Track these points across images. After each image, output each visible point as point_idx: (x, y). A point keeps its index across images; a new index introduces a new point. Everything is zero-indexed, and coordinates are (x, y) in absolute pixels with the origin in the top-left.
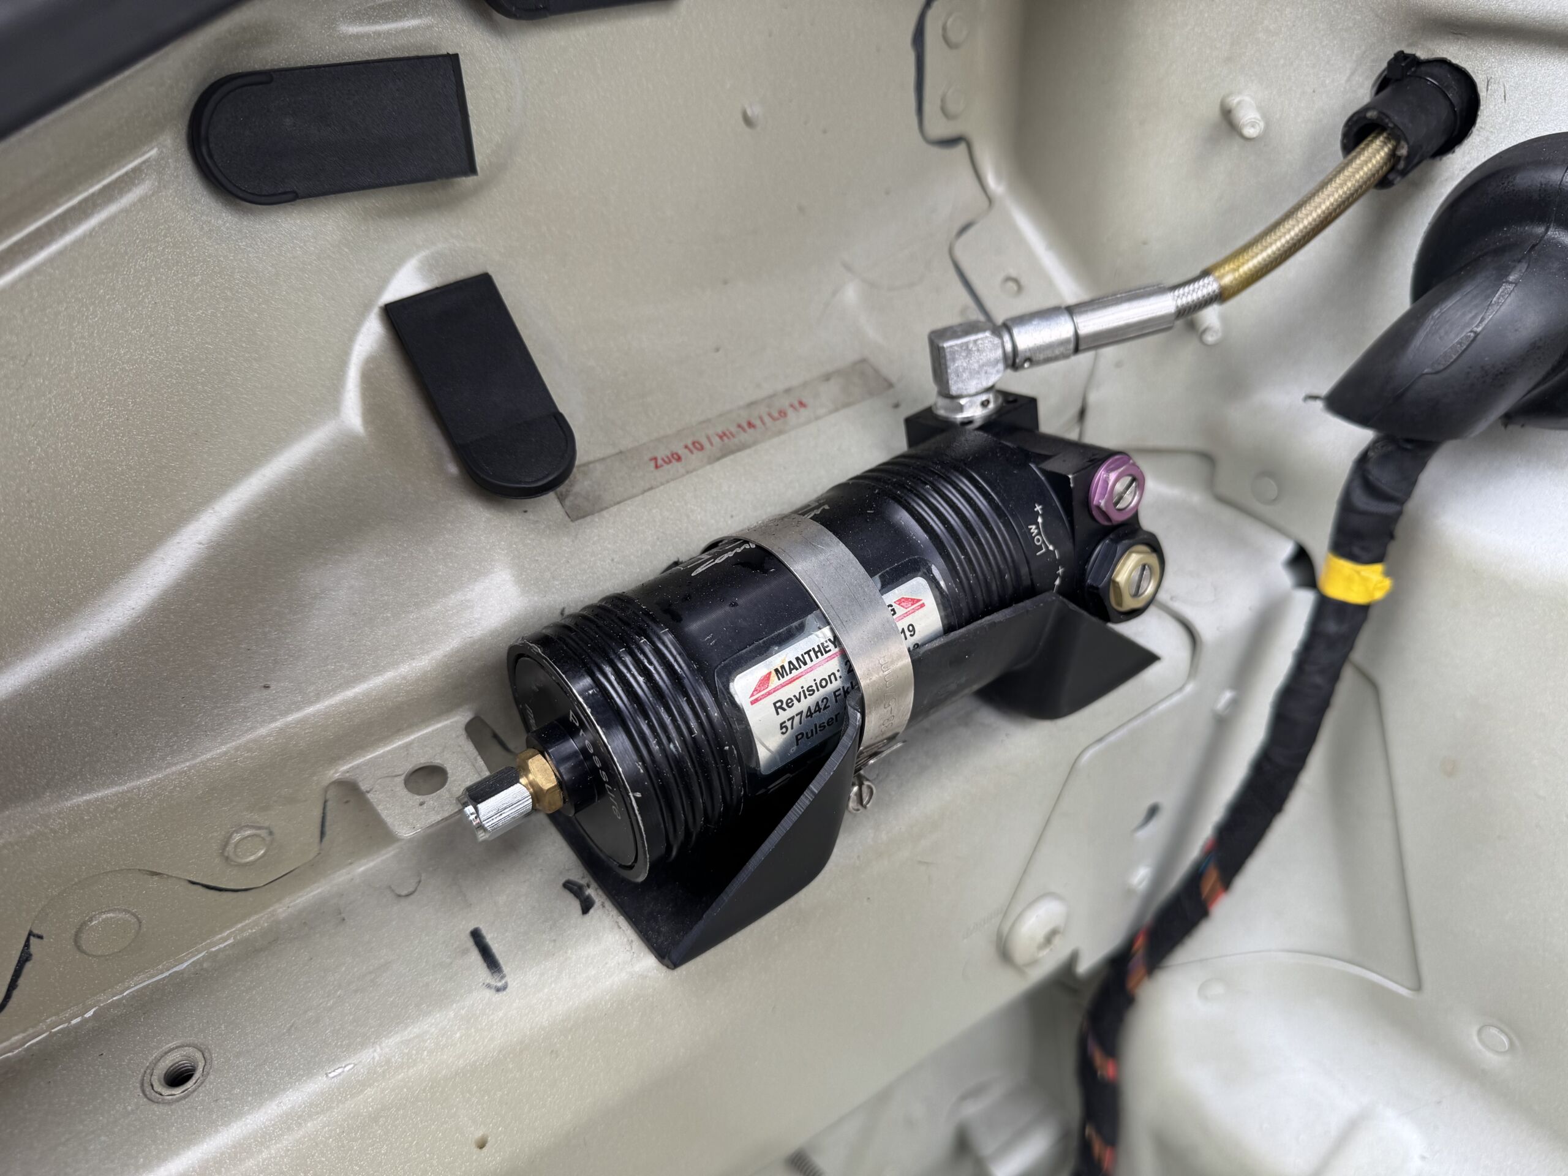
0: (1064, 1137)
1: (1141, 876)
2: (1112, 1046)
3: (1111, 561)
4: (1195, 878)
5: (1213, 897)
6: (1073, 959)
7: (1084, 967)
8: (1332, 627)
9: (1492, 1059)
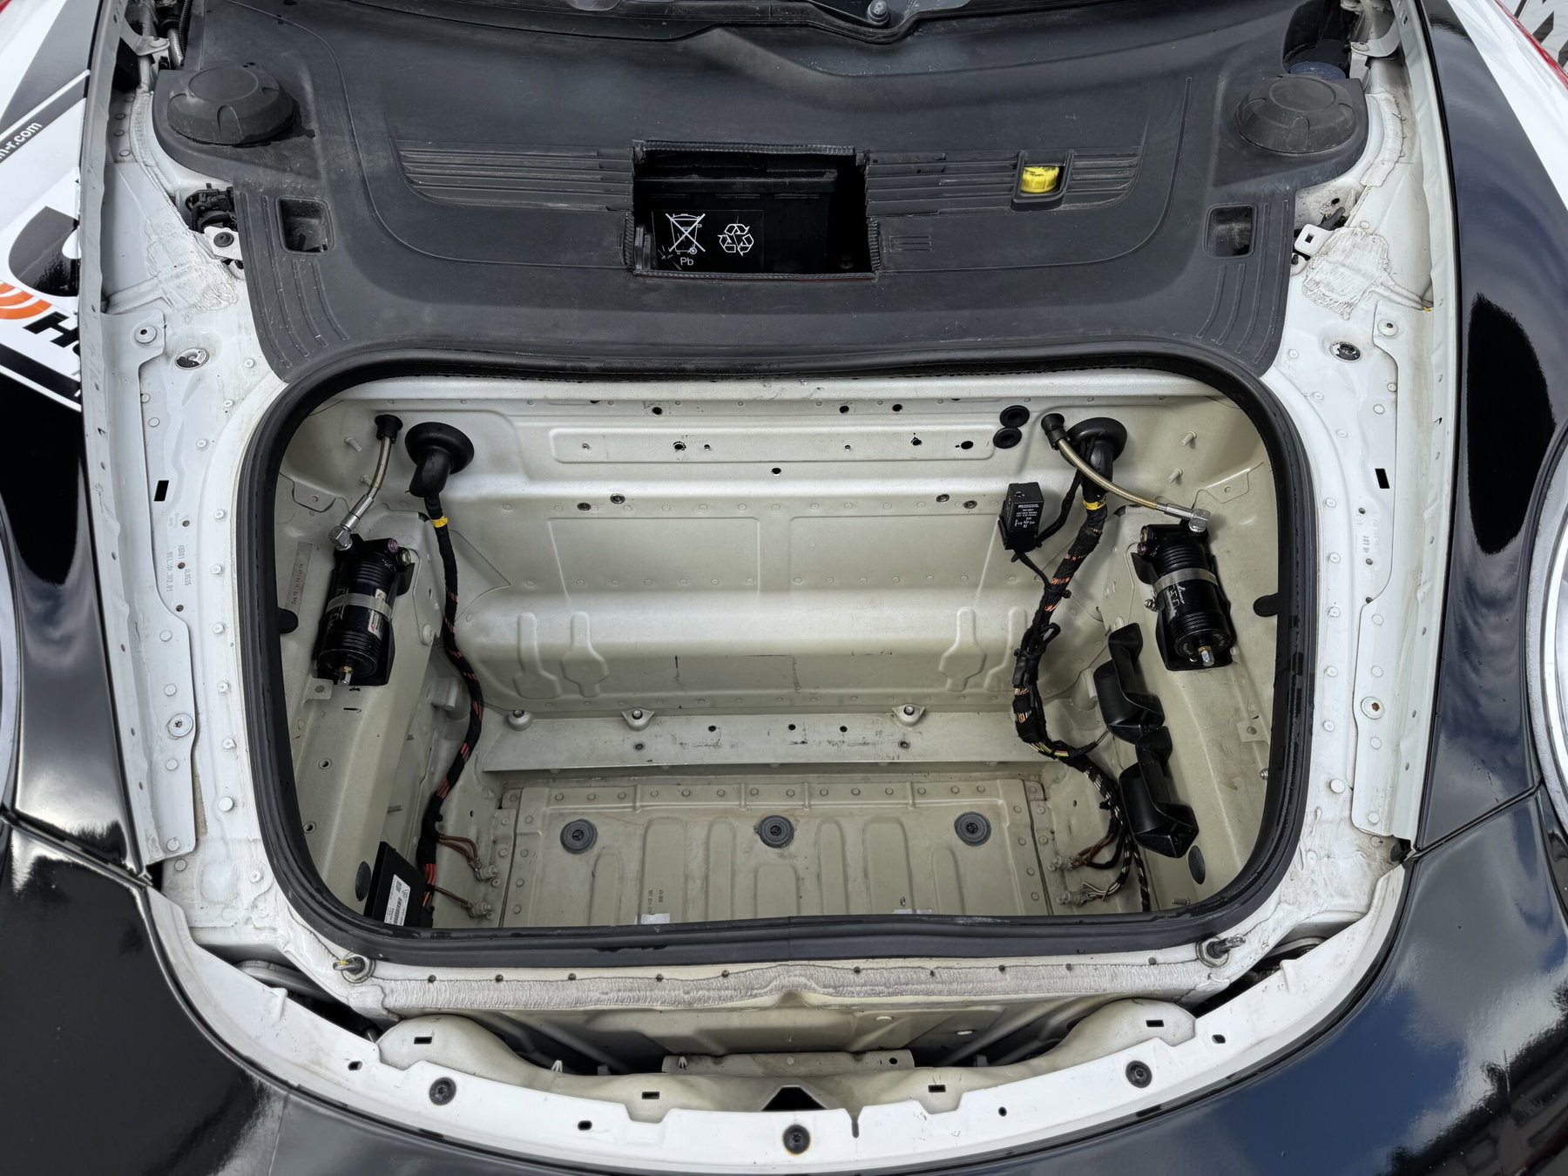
0: (460, 683)
1: (437, 606)
2: (456, 649)
3: (401, 559)
4: (448, 598)
5: (455, 599)
6: (435, 635)
7: (438, 636)
8: (442, 533)
9: (533, 587)
